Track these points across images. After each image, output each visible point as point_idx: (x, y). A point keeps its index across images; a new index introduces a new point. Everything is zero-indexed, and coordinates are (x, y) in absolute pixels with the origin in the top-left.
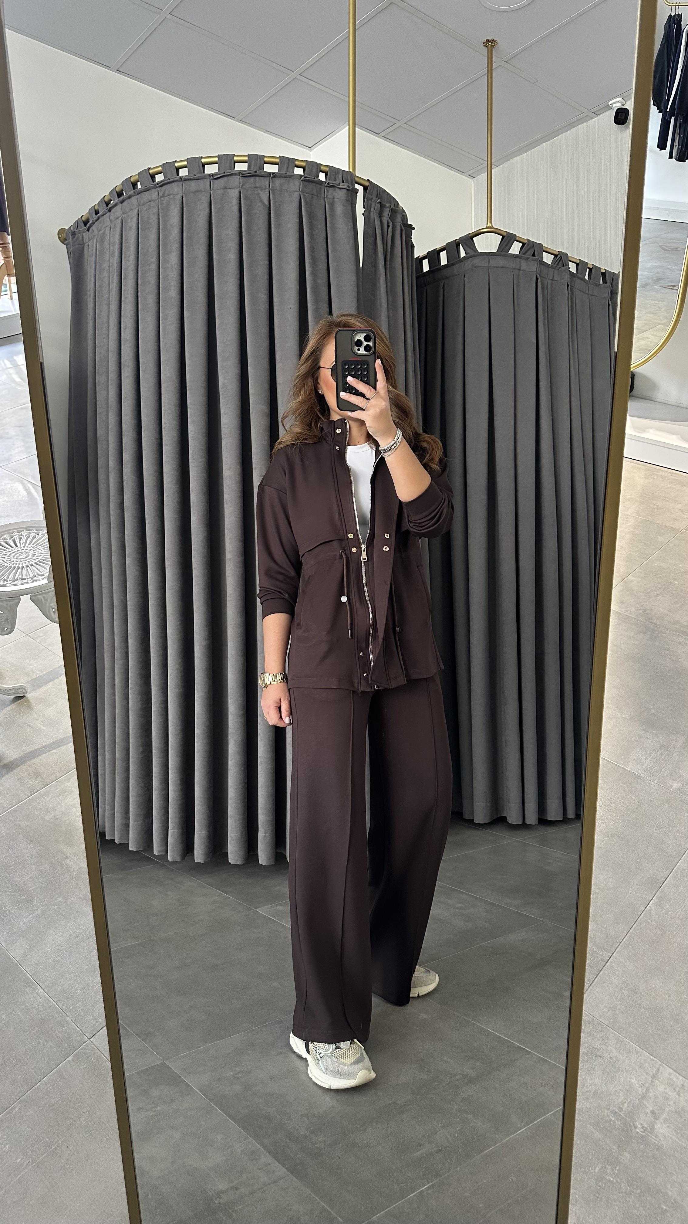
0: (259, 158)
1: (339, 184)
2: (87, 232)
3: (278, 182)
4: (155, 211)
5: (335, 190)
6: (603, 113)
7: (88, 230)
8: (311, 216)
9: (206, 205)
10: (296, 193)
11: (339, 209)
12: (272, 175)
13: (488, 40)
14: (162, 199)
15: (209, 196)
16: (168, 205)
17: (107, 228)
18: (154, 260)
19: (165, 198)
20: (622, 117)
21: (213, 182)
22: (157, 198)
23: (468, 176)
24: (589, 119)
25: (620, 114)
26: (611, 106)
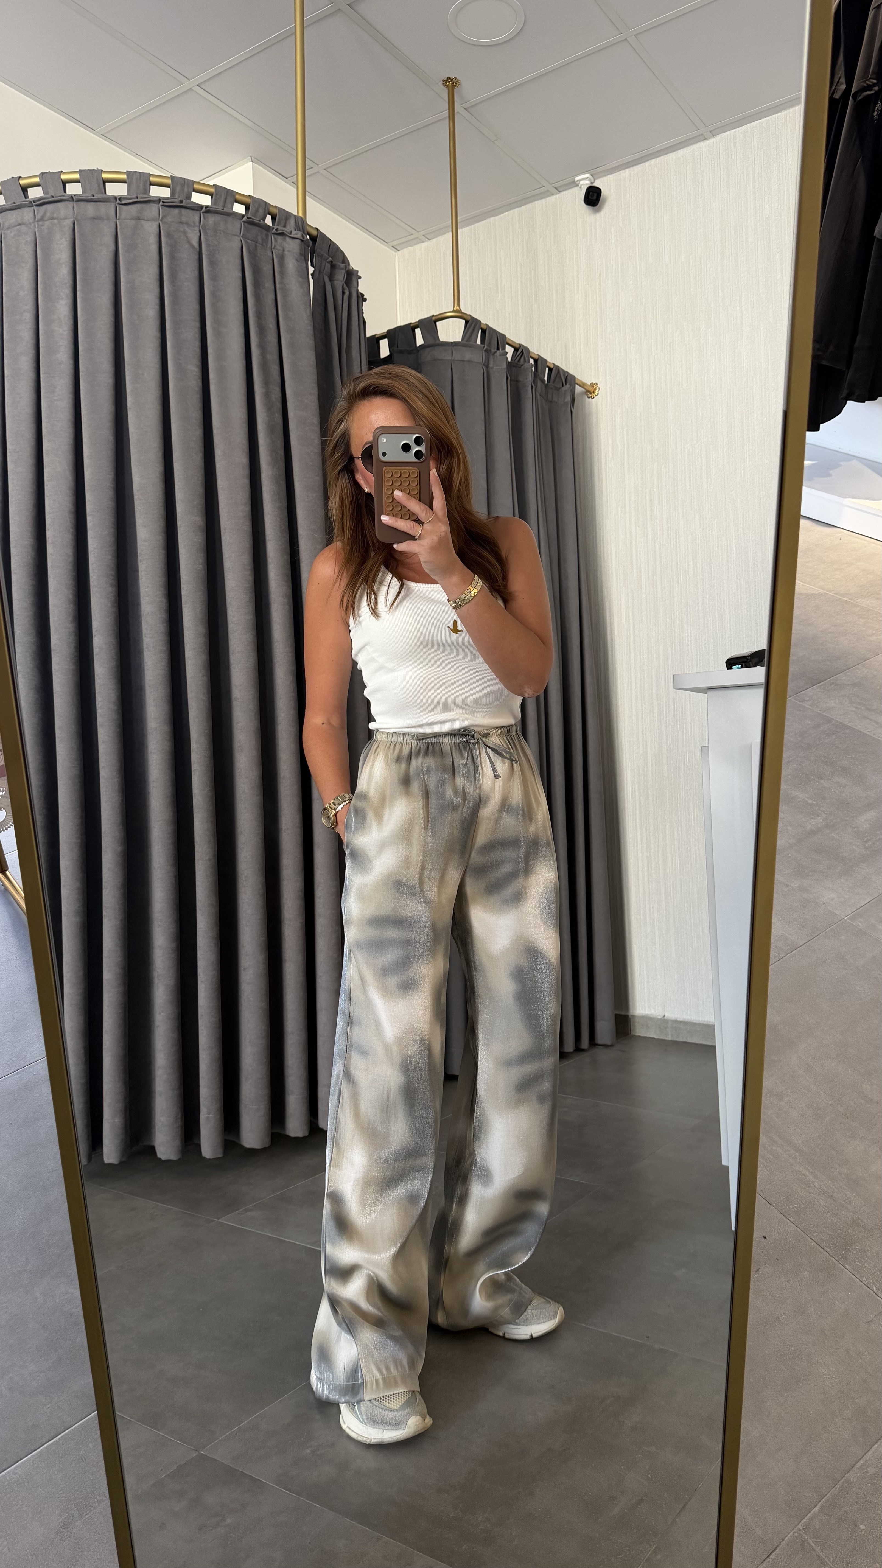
0: (187, 182)
1: (291, 232)
3: (211, 219)
5: (285, 239)
6: (569, 189)
8: (256, 271)
9: (109, 240)
10: (237, 237)
11: (291, 264)
12: (204, 209)
13: (450, 78)
15: (113, 226)
19: (47, 223)
20: (593, 197)
21: (119, 208)
22: (31, 221)
23: (393, 248)
24: (549, 196)
25: (591, 193)
26: (578, 182)
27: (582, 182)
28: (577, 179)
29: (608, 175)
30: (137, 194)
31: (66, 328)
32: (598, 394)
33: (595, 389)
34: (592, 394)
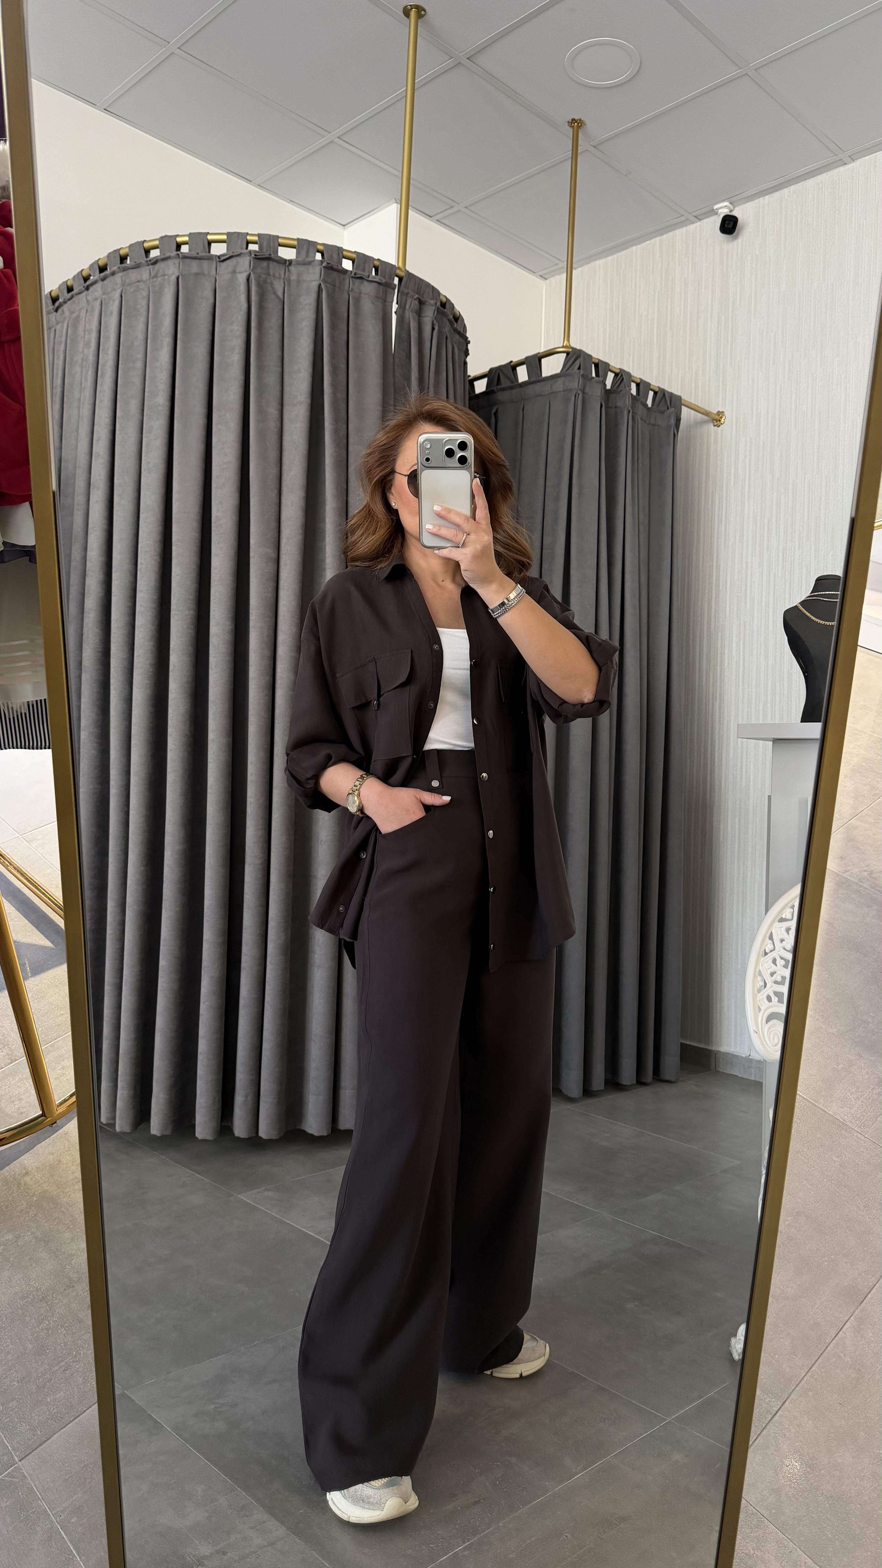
1: (371, 277)
2: (55, 313)
3: (295, 270)
4: (144, 294)
5: (364, 282)
6: (705, 218)
7: (56, 311)
9: (210, 293)
10: (316, 282)
12: (287, 261)
13: (574, 119)
14: (155, 280)
15: (213, 281)
16: (162, 287)
17: (82, 311)
18: (140, 356)
19: (159, 279)
20: (729, 225)
21: (220, 264)
22: (148, 277)
23: (540, 277)
24: (690, 224)
25: (727, 222)
26: (717, 211)
27: (720, 211)
28: (716, 207)
29: (747, 202)
30: (237, 251)
32: (724, 422)
33: (721, 418)
34: (718, 422)
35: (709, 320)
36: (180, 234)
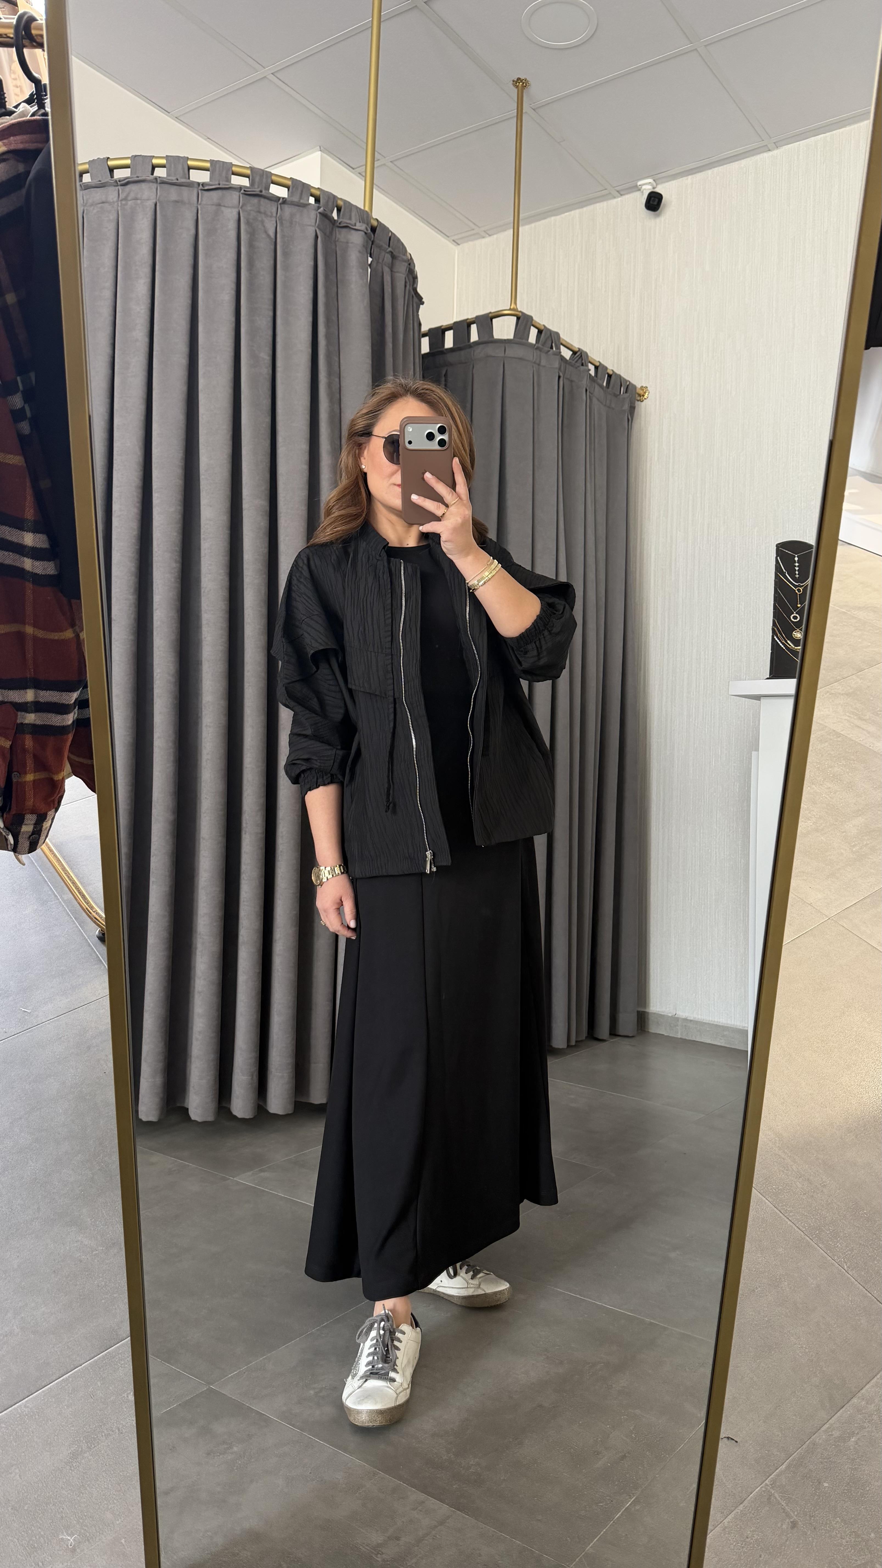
0: (265, 173)
1: (355, 224)
3: (288, 210)
5: (349, 231)
6: (627, 194)
8: (326, 262)
9: (190, 222)
10: (311, 228)
12: (281, 200)
13: (520, 79)
14: (124, 202)
15: (195, 211)
19: (130, 203)
20: (654, 202)
21: (202, 193)
22: (115, 199)
23: (452, 241)
24: (611, 199)
25: (652, 198)
26: (640, 187)
27: (644, 187)
29: (670, 181)
30: (219, 181)
31: (142, 307)
32: (647, 397)
33: (645, 393)
34: (642, 397)
35: (631, 295)
36: (155, 156)
